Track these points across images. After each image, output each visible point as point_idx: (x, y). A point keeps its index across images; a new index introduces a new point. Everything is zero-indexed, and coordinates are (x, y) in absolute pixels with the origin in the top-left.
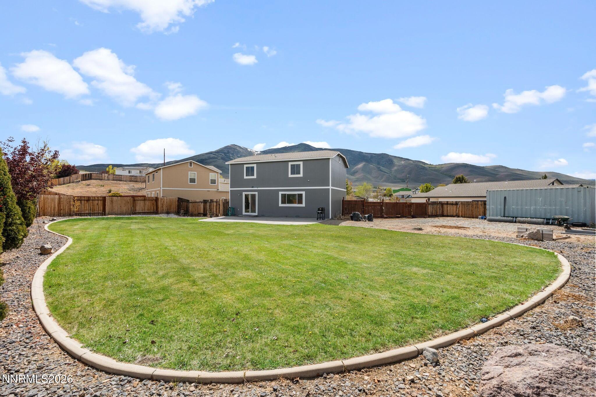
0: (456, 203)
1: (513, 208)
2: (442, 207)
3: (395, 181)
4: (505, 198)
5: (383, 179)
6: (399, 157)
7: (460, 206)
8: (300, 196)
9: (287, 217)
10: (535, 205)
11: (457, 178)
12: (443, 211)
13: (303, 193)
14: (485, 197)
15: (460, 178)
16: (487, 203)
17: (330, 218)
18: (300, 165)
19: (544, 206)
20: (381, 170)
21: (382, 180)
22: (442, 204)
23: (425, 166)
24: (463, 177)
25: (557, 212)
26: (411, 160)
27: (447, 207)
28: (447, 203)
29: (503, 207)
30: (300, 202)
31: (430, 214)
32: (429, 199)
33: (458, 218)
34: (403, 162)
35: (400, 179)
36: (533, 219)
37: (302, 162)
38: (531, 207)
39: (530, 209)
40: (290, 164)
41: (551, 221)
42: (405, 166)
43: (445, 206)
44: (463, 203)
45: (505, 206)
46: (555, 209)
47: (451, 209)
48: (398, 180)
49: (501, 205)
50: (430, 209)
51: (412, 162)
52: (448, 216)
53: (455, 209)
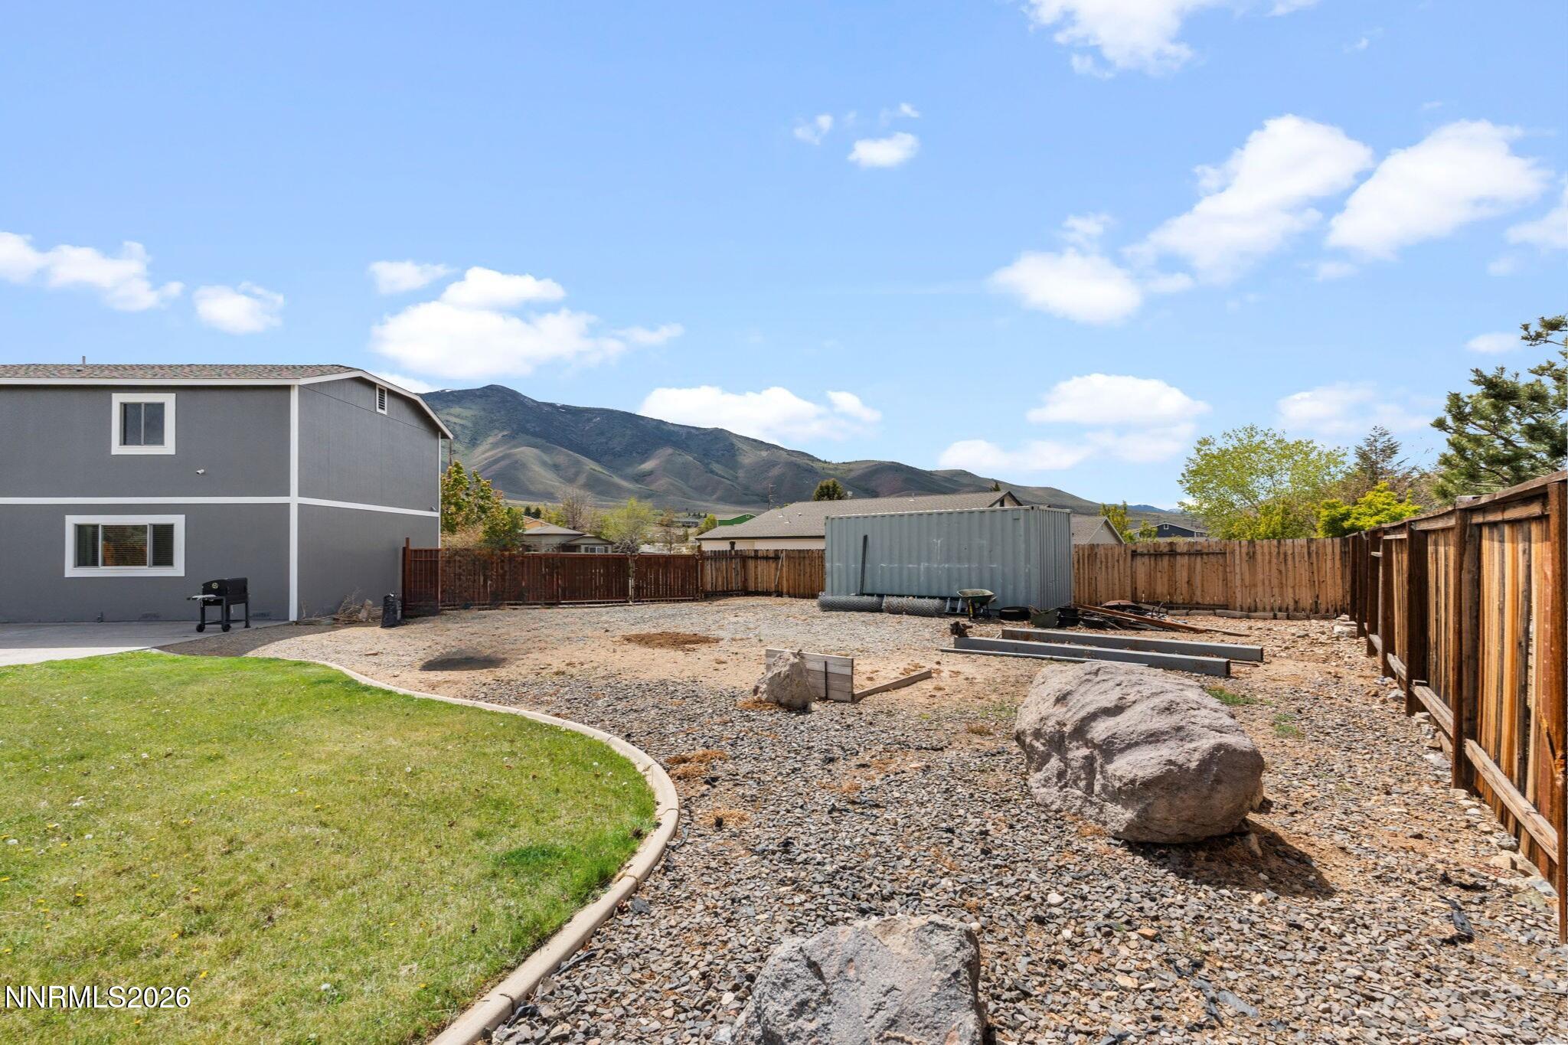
0: (776, 556)
1: (884, 570)
2: (744, 567)
3: (747, 498)
4: (865, 538)
5: (718, 494)
6: (755, 441)
7: (783, 562)
8: (164, 534)
9: (101, 620)
10: (929, 560)
11: (821, 488)
12: (746, 580)
13: (178, 522)
14: (823, 537)
15: (828, 487)
16: (828, 555)
17: (293, 615)
18: (161, 406)
19: (948, 560)
20: (712, 472)
21: (715, 497)
22: (744, 558)
23: (815, 465)
24: (835, 485)
25: (974, 579)
26: (782, 449)
27: (756, 567)
28: (756, 556)
29: (860, 566)
30: (164, 556)
31: (709, 587)
32: (733, 544)
33: (779, 599)
34: (764, 454)
35: (758, 495)
36: (922, 600)
37: (173, 396)
38: (919, 564)
39: (919, 569)
40: (118, 399)
41: (959, 605)
42: (770, 464)
43: (751, 564)
44: (791, 555)
45: (864, 563)
46: (969, 568)
47: (765, 574)
48: (755, 498)
49: (856, 562)
50: (710, 575)
51: (784, 454)
52: (757, 593)
53: (773, 571)
